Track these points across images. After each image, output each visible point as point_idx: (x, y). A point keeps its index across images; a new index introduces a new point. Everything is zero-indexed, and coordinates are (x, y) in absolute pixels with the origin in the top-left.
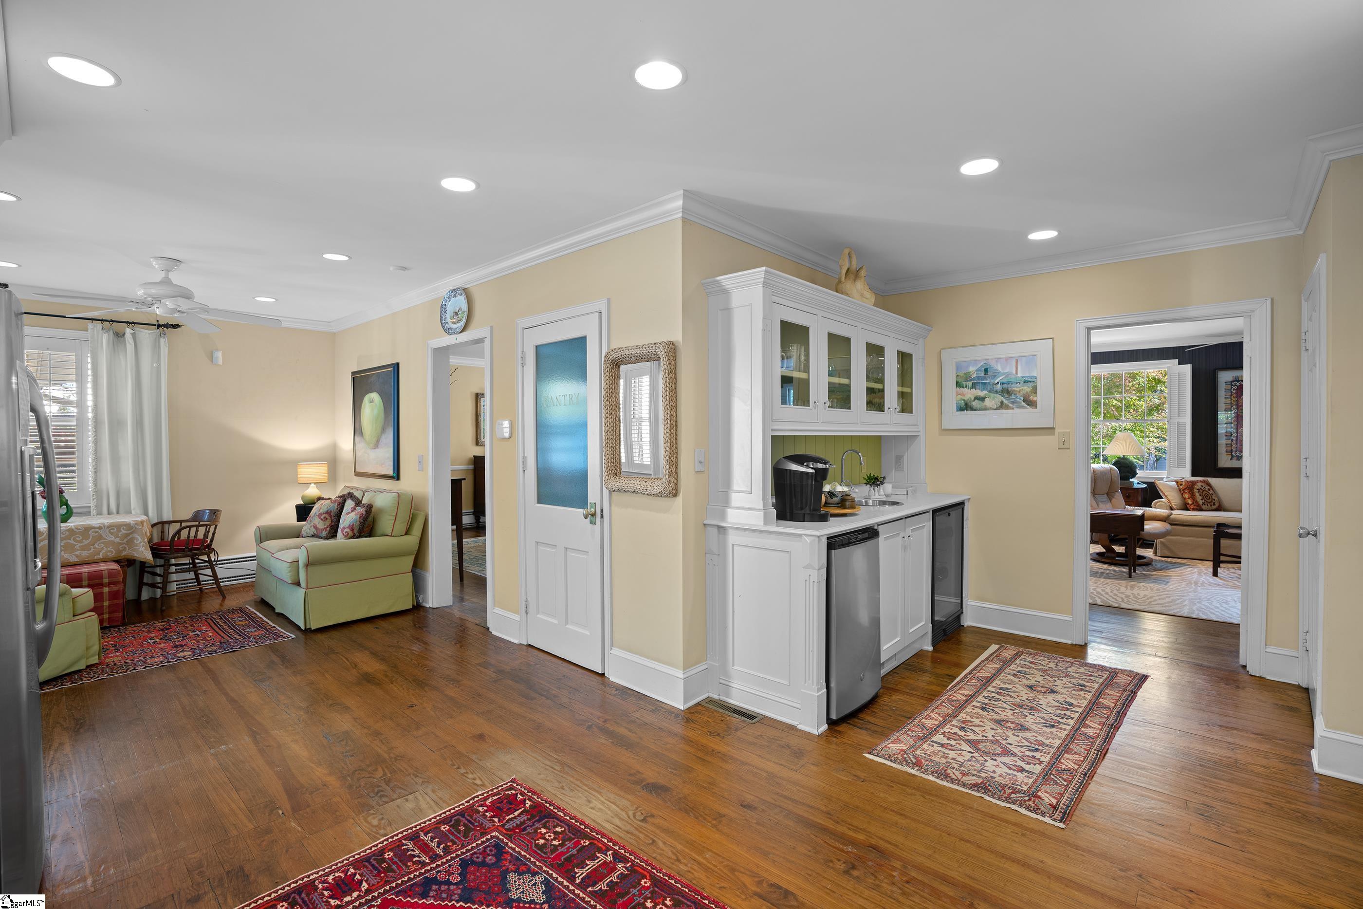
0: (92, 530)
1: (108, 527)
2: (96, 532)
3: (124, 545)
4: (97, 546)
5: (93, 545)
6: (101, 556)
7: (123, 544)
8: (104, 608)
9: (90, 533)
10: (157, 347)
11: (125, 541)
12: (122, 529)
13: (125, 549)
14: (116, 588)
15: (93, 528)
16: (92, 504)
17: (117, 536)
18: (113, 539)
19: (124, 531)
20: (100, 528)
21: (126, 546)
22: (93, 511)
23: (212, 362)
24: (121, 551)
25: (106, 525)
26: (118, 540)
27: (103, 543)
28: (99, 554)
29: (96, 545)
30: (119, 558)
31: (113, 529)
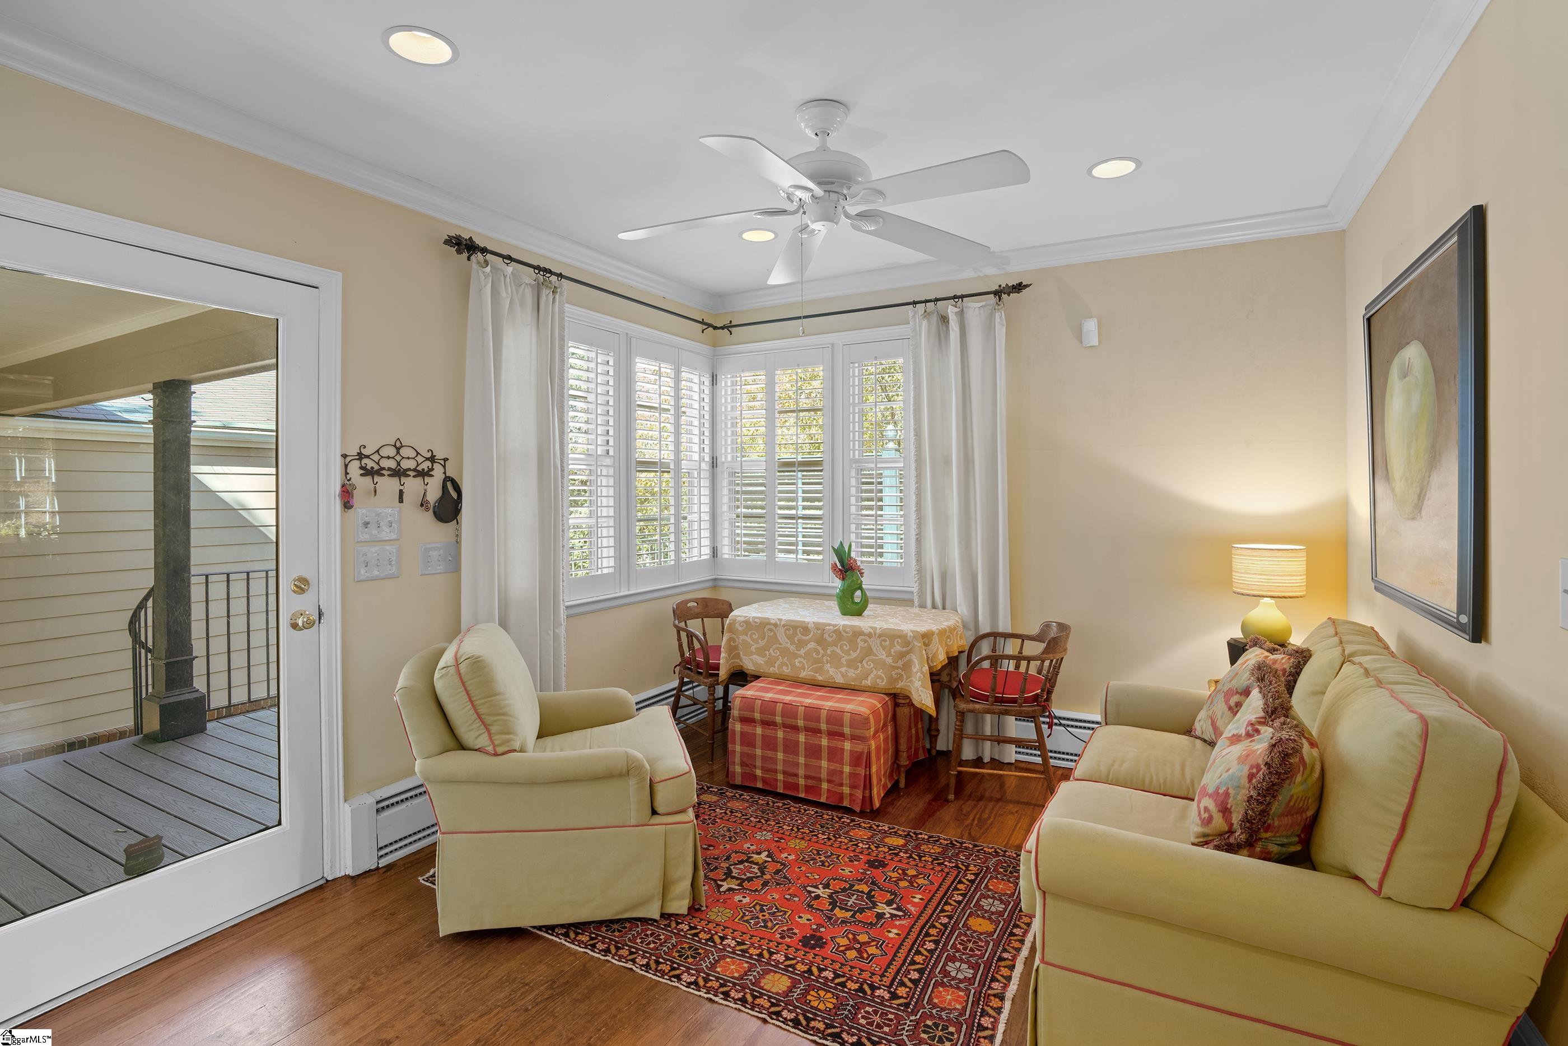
0: (863, 637)
1: (880, 636)
2: (865, 641)
3: (900, 671)
4: (865, 665)
5: (861, 662)
6: (868, 682)
7: (898, 668)
8: (844, 776)
9: (858, 640)
10: (989, 327)
11: (900, 663)
12: (895, 643)
13: (901, 677)
14: (860, 747)
15: (862, 633)
16: (915, 590)
17: (889, 655)
18: (884, 657)
19: (898, 648)
20: (870, 635)
21: (903, 673)
22: (916, 603)
23: (1082, 342)
24: (896, 680)
25: (878, 631)
26: (889, 660)
27: (873, 661)
28: (866, 678)
29: (864, 662)
30: (892, 692)
31: (885, 641)
